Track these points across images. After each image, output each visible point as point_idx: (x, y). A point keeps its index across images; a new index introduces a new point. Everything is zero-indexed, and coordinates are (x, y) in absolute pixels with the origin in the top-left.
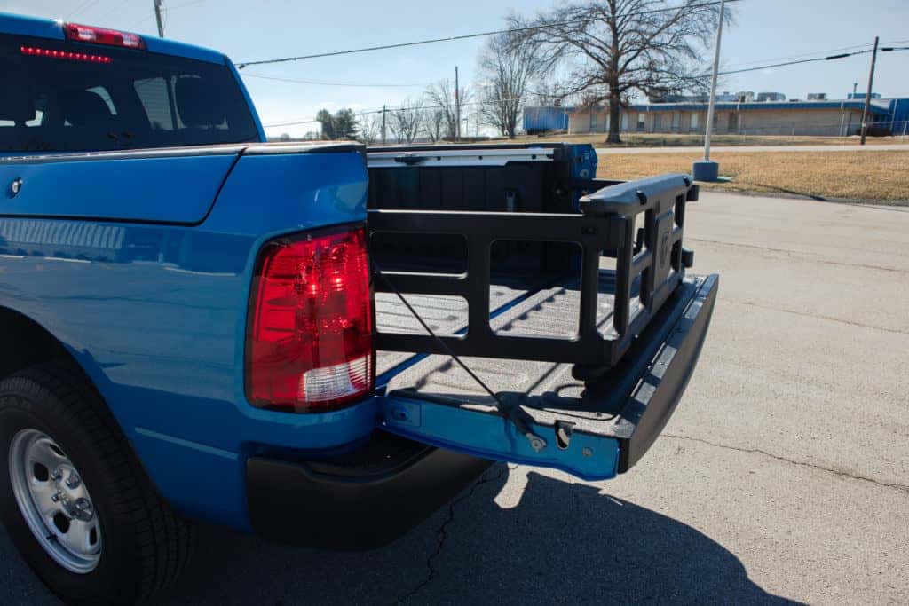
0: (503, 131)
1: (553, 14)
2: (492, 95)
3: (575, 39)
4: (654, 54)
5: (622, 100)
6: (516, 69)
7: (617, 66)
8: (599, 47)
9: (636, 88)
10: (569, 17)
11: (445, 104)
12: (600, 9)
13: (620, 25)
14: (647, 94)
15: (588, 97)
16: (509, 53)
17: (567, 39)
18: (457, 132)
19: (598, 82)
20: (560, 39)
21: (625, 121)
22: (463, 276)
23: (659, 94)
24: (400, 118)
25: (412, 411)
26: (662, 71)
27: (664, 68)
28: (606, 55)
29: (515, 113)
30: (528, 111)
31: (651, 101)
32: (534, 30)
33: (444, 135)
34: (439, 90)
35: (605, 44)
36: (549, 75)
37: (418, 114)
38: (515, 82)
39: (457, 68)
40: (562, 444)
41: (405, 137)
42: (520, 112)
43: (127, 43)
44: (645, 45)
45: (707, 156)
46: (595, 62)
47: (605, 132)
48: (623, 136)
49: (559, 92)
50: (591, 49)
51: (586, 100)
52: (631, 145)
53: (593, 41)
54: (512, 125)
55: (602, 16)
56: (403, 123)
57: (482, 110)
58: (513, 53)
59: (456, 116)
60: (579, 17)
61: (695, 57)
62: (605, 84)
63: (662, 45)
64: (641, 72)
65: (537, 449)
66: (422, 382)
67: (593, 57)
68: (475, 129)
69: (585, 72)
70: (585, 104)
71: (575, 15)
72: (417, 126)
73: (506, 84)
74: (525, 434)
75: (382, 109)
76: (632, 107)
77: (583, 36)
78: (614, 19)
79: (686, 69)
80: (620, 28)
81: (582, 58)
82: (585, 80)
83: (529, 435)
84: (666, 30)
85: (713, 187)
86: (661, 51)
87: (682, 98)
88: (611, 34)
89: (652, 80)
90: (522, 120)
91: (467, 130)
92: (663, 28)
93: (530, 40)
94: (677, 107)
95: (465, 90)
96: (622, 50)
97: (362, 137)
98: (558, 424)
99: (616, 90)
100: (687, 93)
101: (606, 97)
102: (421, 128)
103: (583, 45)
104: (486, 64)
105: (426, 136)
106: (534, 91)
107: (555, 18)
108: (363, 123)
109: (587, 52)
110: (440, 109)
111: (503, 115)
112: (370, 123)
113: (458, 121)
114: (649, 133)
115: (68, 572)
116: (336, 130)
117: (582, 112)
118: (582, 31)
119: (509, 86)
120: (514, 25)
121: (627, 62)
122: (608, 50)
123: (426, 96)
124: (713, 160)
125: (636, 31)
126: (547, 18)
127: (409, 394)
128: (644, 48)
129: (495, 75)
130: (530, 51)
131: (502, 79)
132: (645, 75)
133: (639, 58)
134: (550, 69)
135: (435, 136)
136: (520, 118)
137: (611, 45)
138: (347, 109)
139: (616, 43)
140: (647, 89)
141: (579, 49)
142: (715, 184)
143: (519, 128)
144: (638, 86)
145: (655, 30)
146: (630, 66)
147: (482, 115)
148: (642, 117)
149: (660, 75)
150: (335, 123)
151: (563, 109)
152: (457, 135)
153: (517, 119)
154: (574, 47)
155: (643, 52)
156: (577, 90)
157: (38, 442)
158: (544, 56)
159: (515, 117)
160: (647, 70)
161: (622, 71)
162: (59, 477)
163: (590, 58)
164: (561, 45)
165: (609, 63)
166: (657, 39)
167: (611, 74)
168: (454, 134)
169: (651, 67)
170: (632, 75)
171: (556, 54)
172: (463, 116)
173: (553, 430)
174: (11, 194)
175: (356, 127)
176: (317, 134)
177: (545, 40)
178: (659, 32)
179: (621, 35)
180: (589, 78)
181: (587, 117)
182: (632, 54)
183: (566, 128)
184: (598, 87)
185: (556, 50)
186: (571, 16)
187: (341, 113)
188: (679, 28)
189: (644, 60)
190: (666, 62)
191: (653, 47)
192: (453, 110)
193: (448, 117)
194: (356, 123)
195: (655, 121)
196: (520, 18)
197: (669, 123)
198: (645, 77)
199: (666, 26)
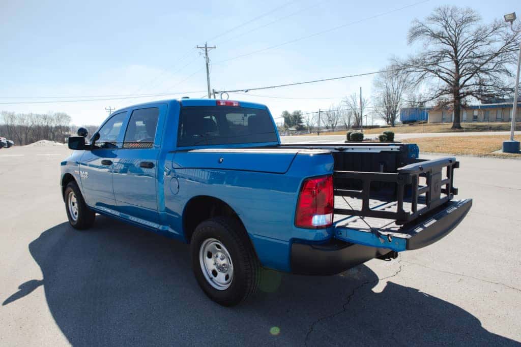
0: (388, 122)
1: (419, 55)
2: (382, 102)
3: (431, 69)
4: (482, 75)
5: (462, 103)
6: (396, 87)
7: (459, 84)
8: (447, 73)
9: (471, 96)
10: (428, 57)
11: (353, 107)
12: (447, 51)
13: (460, 60)
14: (479, 99)
15: (440, 102)
16: (392, 78)
17: (427, 69)
18: (360, 122)
19: (446, 93)
20: (422, 69)
21: (464, 115)
22: (361, 191)
23: (487, 99)
24: (328, 115)
25: (344, 232)
26: (488, 85)
27: (489, 83)
28: (451, 77)
29: (395, 112)
30: (403, 110)
31: (482, 103)
32: (406, 66)
33: (353, 125)
34: (351, 100)
35: (451, 71)
36: (416, 90)
37: (338, 113)
38: (395, 94)
39: (361, 88)
40: (390, 241)
41: (330, 125)
42: (398, 111)
43: (234, 105)
44: (476, 71)
45: (512, 137)
46: (444, 81)
47: (451, 122)
48: (463, 124)
49: (422, 100)
50: (442, 75)
51: (439, 103)
52: (468, 130)
53: (443, 70)
54: (394, 118)
55: (449, 56)
56: (329, 118)
57: (376, 111)
58: (394, 78)
59: (360, 114)
60: (434, 57)
61: (511, 76)
62: (451, 94)
63: (488, 70)
64: (474, 87)
65: (382, 242)
66: (347, 224)
67: (444, 79)
68: (371, 121)
69: (438, 88)
70: (438, 106)
71: (432, 56)
72: (338, 119)
73: (390, 96)
74: (378, 237)
75: (319, 111)
76: (469, 107)
77: (437, 68)
78: (456, 57)
79: (505, 84)
80: (460, 62)
81: (437, 80)
82: (438, 92)
83: (380, 238)
84: (491, 61)
85: (516, 156)
86: (487, 73)
87: (504, 100)
88: (455, 65)
89: (482, 91)
90: (399, 116)
91: (366, 122)
92: (489, 60)
93: (404, 71)
94: (499, 106)
95: (366, 100)
96: (462, 74)
97: (306, 125)
98: (388, 235)
99: (458, 97)
100: (506, 97)
101: (452, 102)
102: (340, 120)
103: (437, 72)
104: (378, 84)
105: (342, 125)
106: (406, 99)
107: (419, 58)
108: (307, 118)
109: (439, 76)
110: (350, 111)
111: (388, 113)
112: (311, 118)
113: (361, 117)
114: (481, 122)
115: (218, 290)
116: (292, 122)
117: (436, 111)
118: (435, 64)
119: (391, 97)
120: (394, 63)
121: (465, 81)
122: (453, 75)
123: (343, 103)
124: (516, 140)
125: (470, 62)
126: (414, 58)
127: (343, 227)
128: (476, 72)
129: (383, 90)
130: (404, 77)
131: (388, 93)
132: (477, 88)
133: (473, 78)
134: (416, 87)
135: (347, 125)
136: (398, 114)
137: (455, 71)
138: (298, 110)
139: (458, 70)
140: (478, 96)
141: (434, 75)
142: (517, 154)
143: (398, 120)
144: (473, 95)
145: (484, 61)
146: (467, 83)
147: (375, 113)
148: (476, 113)
149: (487, 88)
150: (291, 118)
151: (425, 109)
152: (360, 124)
153: (397, 115)
154: (431, 74)
155: (476, 74)
156: (433, 98)
157: (212, 243)
158: (413, 80)
159: (395, 114)
160: (478, 85)
161: (462, 86)
162: (217, 256)
163: (441, 80)
164: (424, 72)
165: (453, 82)
166: (485, 66)
167: (455, 88)
168: (358, 124)
169: (481, 83)
170: (468, 88)
171: (420, 78)
172: (364, 114)
173: (387, 237)
174: (220, 162)
175: (303, 120)
176: (282, 123)
177: (413, 71)
178: (486, 62)
179: (461, 66)
180: (440, 91)
181: (440, 113)
182: (468, 76)
183: (427, 120)
184: (446, 96)
185: (420, 76)
186: (429, 56)
187: (295, 113)
188: (499, 60)
189: (477, 79)
190: (491, 79)
191: (482, 71)
192: (358, 111)
193: (355, 114)
194: (303, 118)
195: (485, 114)
196: (398, 59)
197: (495, 115)
198: (477, 89)
199: (491, 58)
